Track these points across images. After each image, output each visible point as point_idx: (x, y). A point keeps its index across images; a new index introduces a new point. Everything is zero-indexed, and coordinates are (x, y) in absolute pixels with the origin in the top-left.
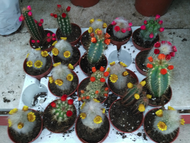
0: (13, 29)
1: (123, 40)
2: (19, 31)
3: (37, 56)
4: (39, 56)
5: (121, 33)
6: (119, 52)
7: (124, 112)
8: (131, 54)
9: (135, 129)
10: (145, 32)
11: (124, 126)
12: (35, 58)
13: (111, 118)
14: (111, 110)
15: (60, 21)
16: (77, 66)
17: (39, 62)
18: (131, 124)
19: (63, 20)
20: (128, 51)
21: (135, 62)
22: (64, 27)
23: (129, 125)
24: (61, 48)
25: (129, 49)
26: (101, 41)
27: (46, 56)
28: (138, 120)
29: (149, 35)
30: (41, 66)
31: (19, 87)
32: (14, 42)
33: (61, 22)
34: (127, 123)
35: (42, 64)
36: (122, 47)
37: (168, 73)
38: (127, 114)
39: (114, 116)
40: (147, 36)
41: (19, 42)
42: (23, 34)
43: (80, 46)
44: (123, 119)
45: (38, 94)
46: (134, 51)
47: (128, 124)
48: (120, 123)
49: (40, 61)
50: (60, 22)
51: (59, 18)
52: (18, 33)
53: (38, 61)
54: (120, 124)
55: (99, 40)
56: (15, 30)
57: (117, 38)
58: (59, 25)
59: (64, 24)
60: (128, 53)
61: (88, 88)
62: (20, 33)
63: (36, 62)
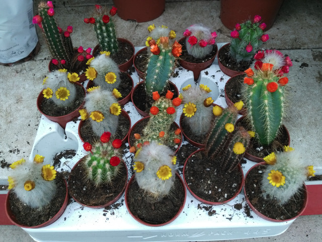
0: (21, 52)
1: (203, 61)
2: (32, 57)
3: (60, 80)
4: (65, 79)
5: (200, 48)
6: (197, 84)
7: (209, 169)
8: (217, 83)
9: (230, 198)
10: (239, 43)
11: (210, 192)
12: (57, 83)
13: (187, 181)
14: (187, 167)
15: (99, 29)
16: (128, 102)
17: (63, 90)
18: (221, 190)
19: (104, 28)
20: (212, 79)
21: (224, 94)
22: (107, 39)
23: (220, 190)
24: (102, 66)
25: (214, 76)
26: (166, 53)
27: (75, 81)
28: (235, 183)
29: (246, 48)
30: (67, 98)
31: (28, 143)
32: (23, 73)
33: (102, 30)
34: (216, 187)
35: (69, 95)
36: (203, 73)
37: (280, 91)
38: (215, 174)
39: (192, 178)
40: (242, 48)
41: (31, 73)
42: (38, 62)
43: (133, 73)
44: (209, 182)
45: (61, 153)
46: (222, 79)
47: (218, 189)
48: (203, 188)
49: (65, 89)
50: (99, 31)
51: (98, 25)
52: (30, 60)
53: (62, 88)
54: (203, 190)
55: (164, 51)
56: (25, 55)
57: (193, 58)
58: (98, 38)
59: (105, 34)
60: (212, 81)
61: (146, 130)
62: (33, 60)
63: (59, 90)
